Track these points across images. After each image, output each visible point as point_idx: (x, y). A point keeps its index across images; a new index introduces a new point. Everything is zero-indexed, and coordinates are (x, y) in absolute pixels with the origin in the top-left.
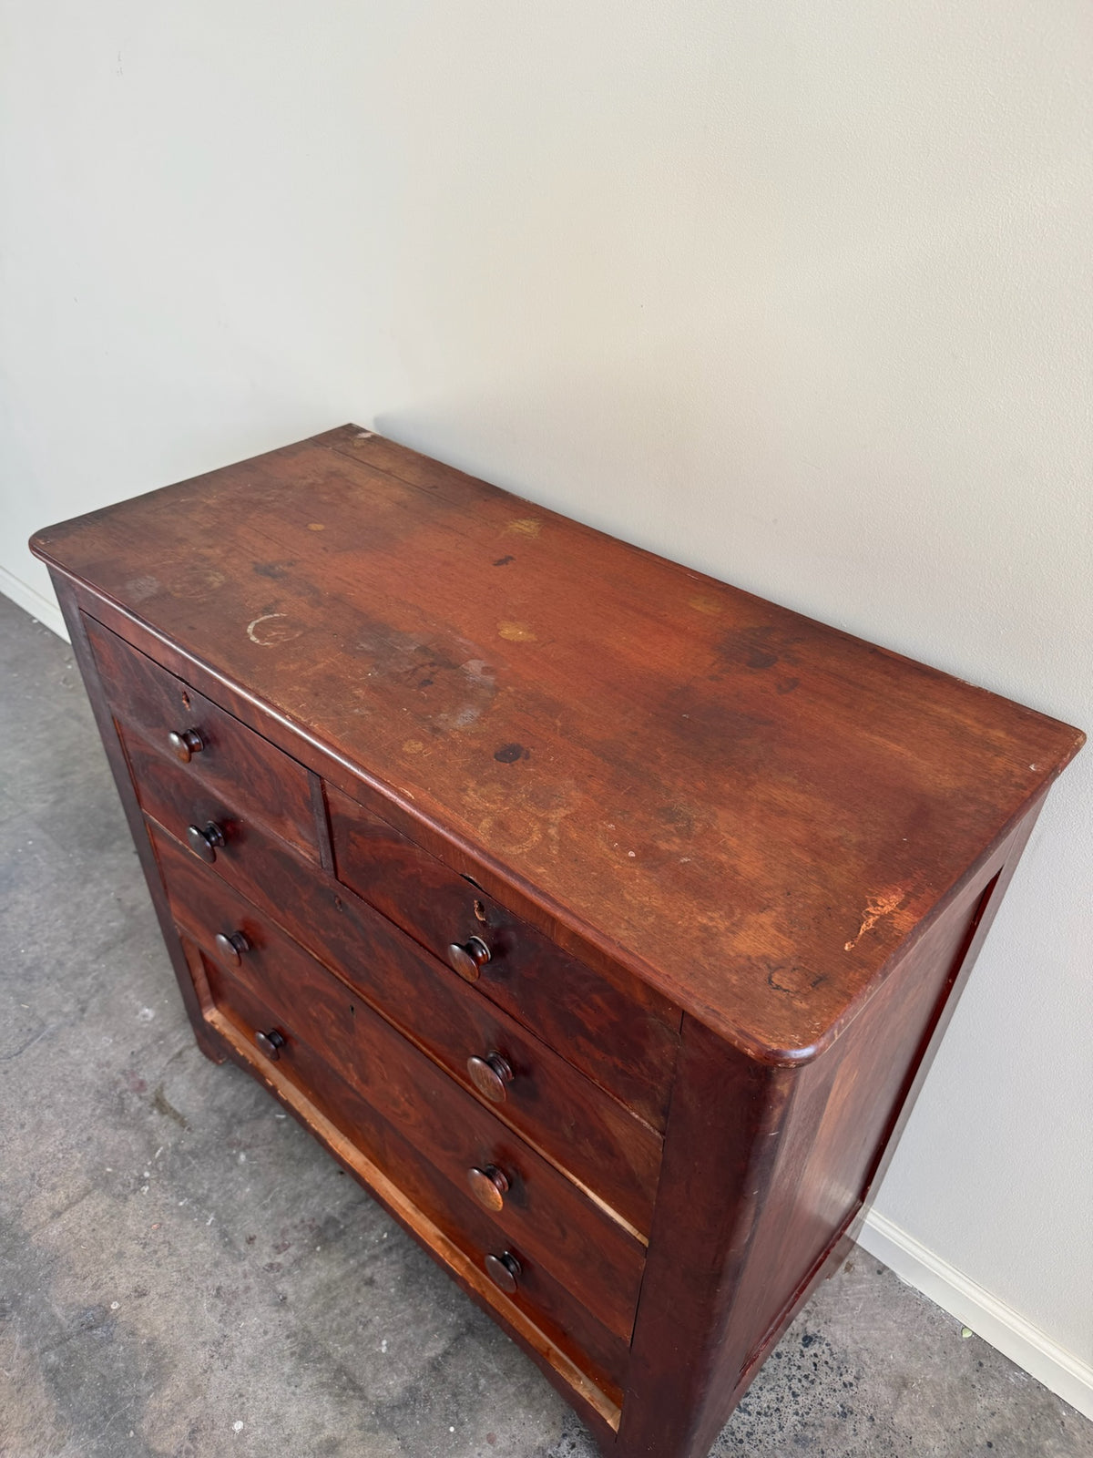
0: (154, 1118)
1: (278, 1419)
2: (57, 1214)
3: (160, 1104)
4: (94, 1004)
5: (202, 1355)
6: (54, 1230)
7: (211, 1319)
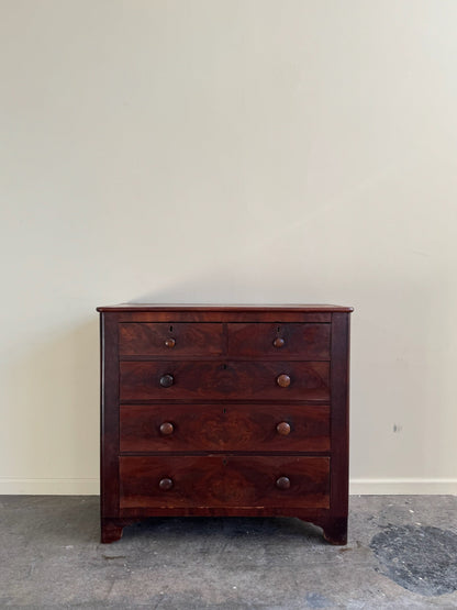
0: (110, 561)
1: (244, 581)
2: (109, 591)
3: (107, 558)
4: (42, 554)
5: (204, 585)
6: (114, 593)
7: (196, 579)
